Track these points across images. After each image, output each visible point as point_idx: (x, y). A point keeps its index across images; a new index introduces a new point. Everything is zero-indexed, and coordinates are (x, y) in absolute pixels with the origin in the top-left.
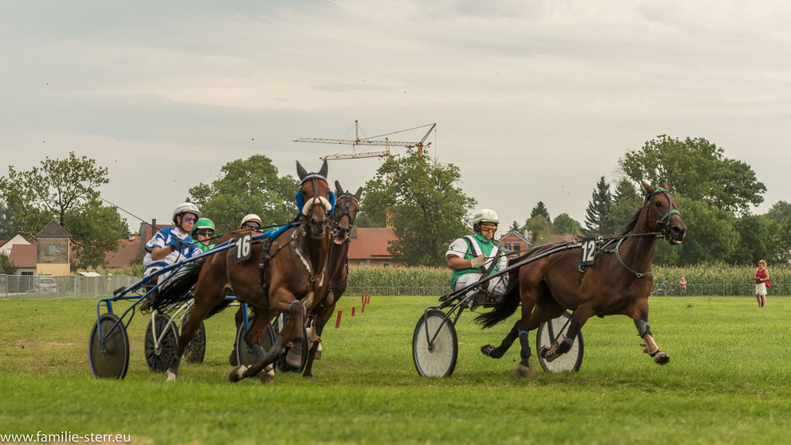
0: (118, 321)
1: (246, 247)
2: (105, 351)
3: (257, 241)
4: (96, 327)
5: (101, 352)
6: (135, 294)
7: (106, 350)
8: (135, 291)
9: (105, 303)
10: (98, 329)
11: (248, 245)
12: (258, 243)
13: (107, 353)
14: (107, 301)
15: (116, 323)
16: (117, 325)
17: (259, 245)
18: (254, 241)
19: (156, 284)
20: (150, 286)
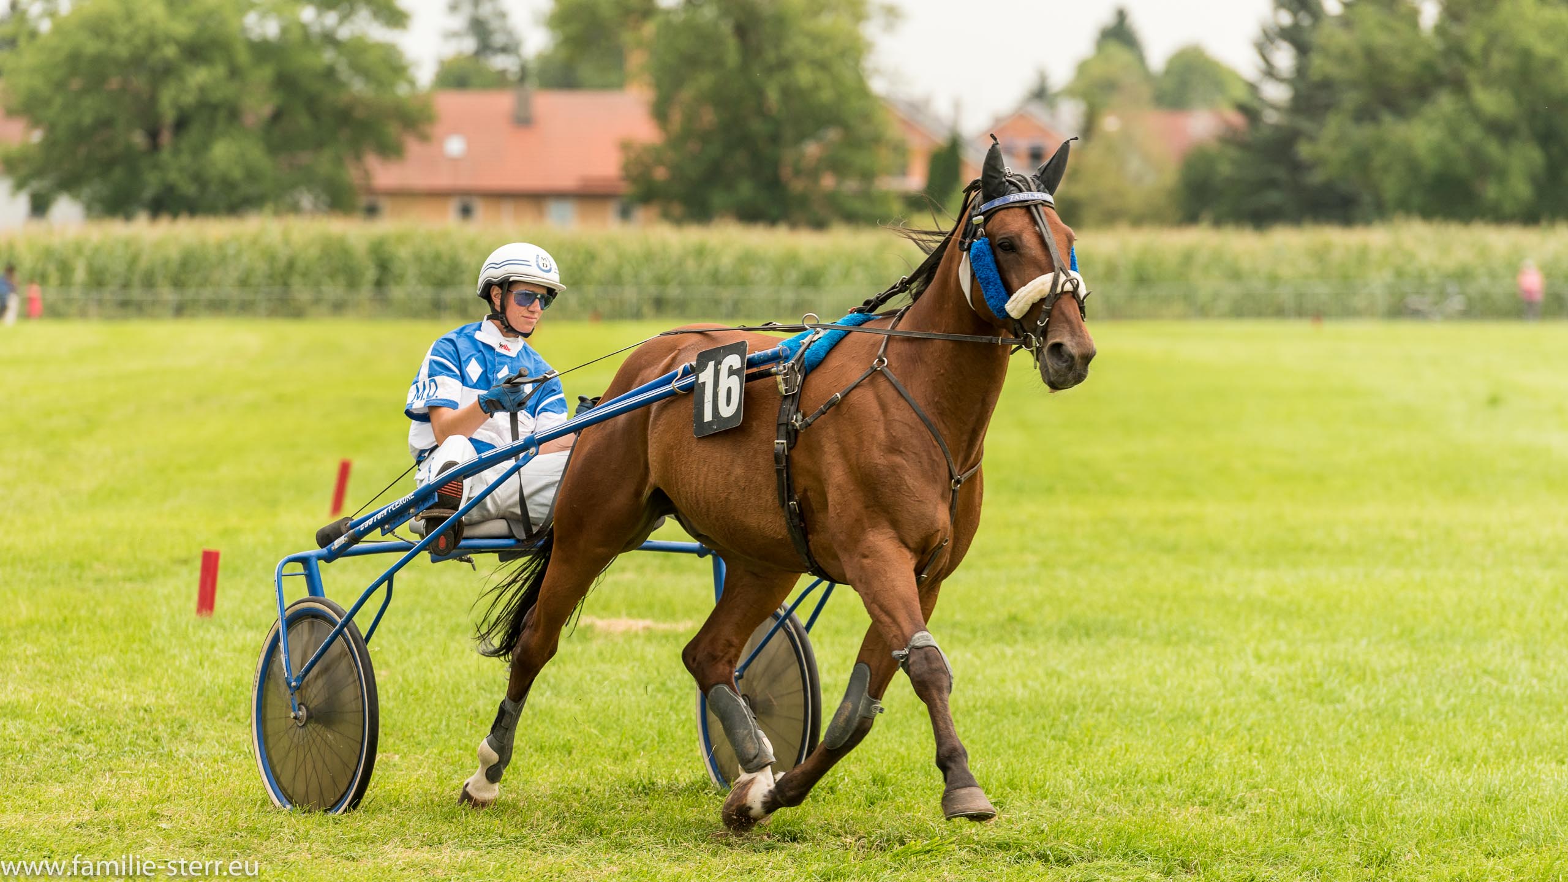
0: (340, 621)
1: (729, 390)
2: (302, 713)
3: (763, 368)
4: (276, 640)
5: (292, 715)
6: (390, 540)
7: (307, 708)
8: (391, 531)
9: (299, 567)
10: (281, 644)
11: (735, 383)
12: (767, 374)
13: (309, 717)
14: (304, 561)
15: (337, 627)
16: (340, 632)
17: (768, 380)
18: (754, 370)
19: (456, 508)
20: (436, 513)
